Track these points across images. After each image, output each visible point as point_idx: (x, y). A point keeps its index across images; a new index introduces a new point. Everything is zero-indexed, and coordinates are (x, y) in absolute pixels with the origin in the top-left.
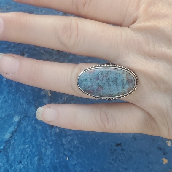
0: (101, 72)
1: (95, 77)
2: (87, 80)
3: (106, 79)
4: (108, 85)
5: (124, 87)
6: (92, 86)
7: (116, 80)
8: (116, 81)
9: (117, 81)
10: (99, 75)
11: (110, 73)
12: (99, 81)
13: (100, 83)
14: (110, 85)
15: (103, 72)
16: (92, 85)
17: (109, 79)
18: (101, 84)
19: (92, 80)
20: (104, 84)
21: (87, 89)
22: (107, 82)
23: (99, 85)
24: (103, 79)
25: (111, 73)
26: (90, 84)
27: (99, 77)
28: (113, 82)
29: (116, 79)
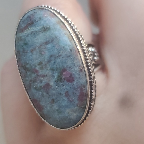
0: (32, 85)
1: (45, 94)
2: (58, 110)
3: (42, 68)
4: (52, 62)
5: (47, 28)
6: (67, 94)
7: (37, 48)
8: (39, 48)
9: (38, 45)
10: (38, 86)
11: (28, 66)
12: (52, 84)
13: (54, 80)
14: (51, 56)
15: (31, 81)
16: (64, 95)
17: (40, 63)
18: (56, 75)
19: (54, 97)
20: (52, 69)
21: (77, 102)
22: (48, 65)
23: (60, 80)
24: (44, 76)
25: (27, 64)
26: (63, 100)
27: (42, 84)
28: (43, 53)
29: (35, 49)
